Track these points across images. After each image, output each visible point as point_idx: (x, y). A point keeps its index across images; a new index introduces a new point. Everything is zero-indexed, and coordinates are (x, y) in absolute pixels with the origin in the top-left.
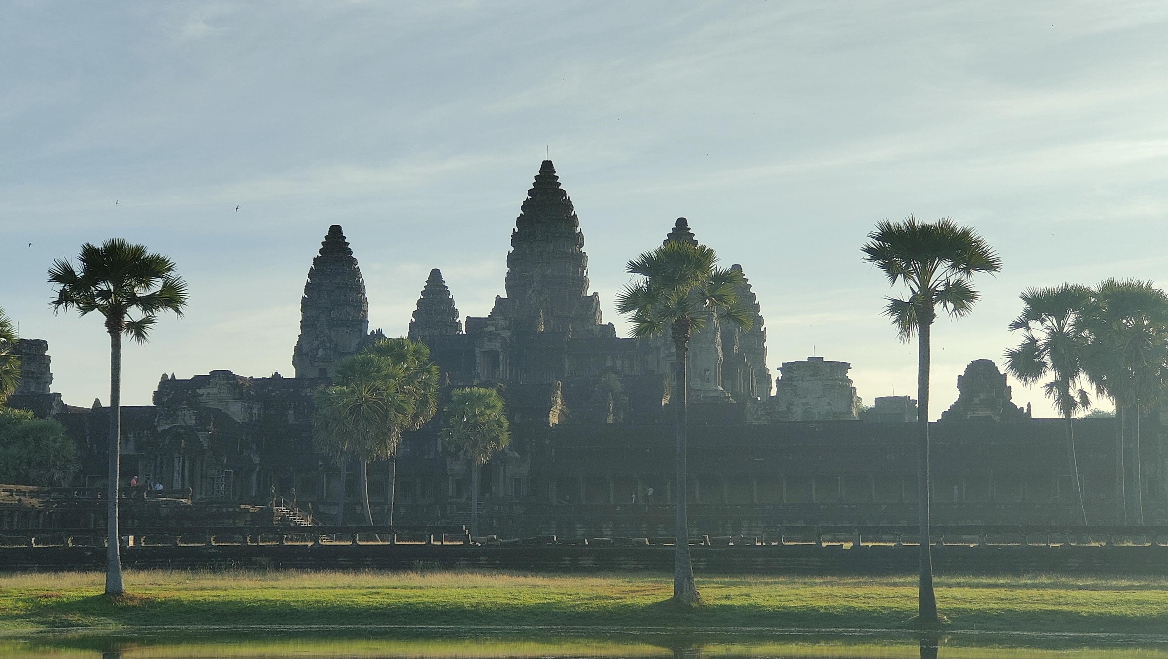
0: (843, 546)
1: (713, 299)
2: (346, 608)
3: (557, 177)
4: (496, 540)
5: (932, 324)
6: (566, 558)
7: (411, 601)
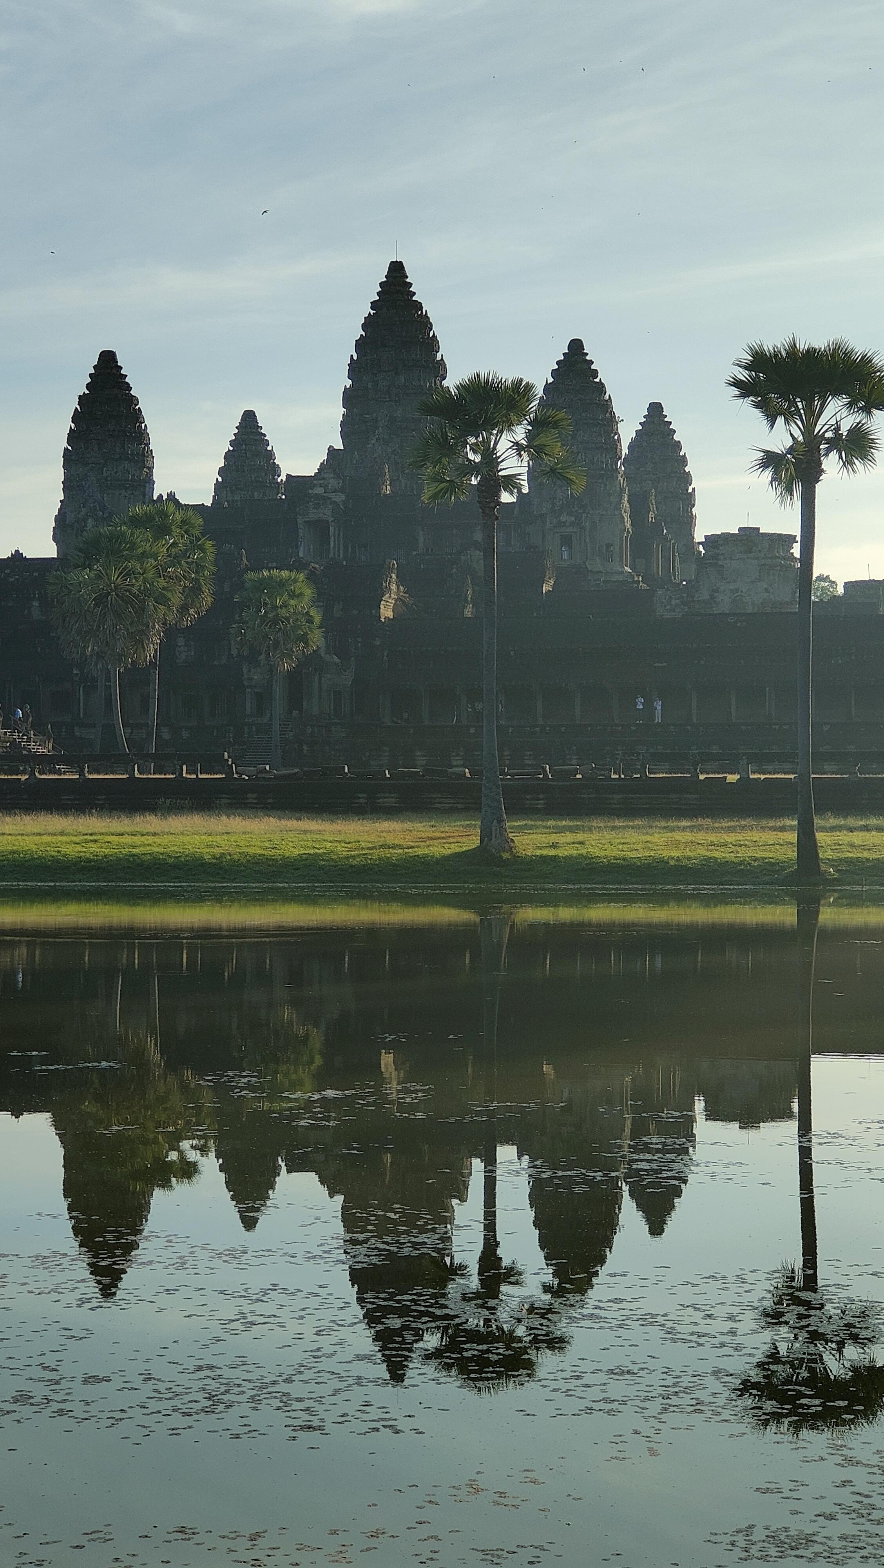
0: (727, 778)
1: (532, 450)
2: (49, 860)
3: (410, 285)
4: (269, 772)
5: (820, 482)
6: (360, 795)
7: (135, 851)
